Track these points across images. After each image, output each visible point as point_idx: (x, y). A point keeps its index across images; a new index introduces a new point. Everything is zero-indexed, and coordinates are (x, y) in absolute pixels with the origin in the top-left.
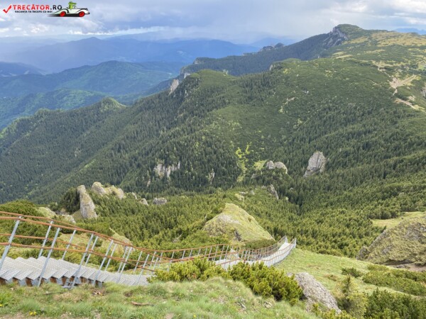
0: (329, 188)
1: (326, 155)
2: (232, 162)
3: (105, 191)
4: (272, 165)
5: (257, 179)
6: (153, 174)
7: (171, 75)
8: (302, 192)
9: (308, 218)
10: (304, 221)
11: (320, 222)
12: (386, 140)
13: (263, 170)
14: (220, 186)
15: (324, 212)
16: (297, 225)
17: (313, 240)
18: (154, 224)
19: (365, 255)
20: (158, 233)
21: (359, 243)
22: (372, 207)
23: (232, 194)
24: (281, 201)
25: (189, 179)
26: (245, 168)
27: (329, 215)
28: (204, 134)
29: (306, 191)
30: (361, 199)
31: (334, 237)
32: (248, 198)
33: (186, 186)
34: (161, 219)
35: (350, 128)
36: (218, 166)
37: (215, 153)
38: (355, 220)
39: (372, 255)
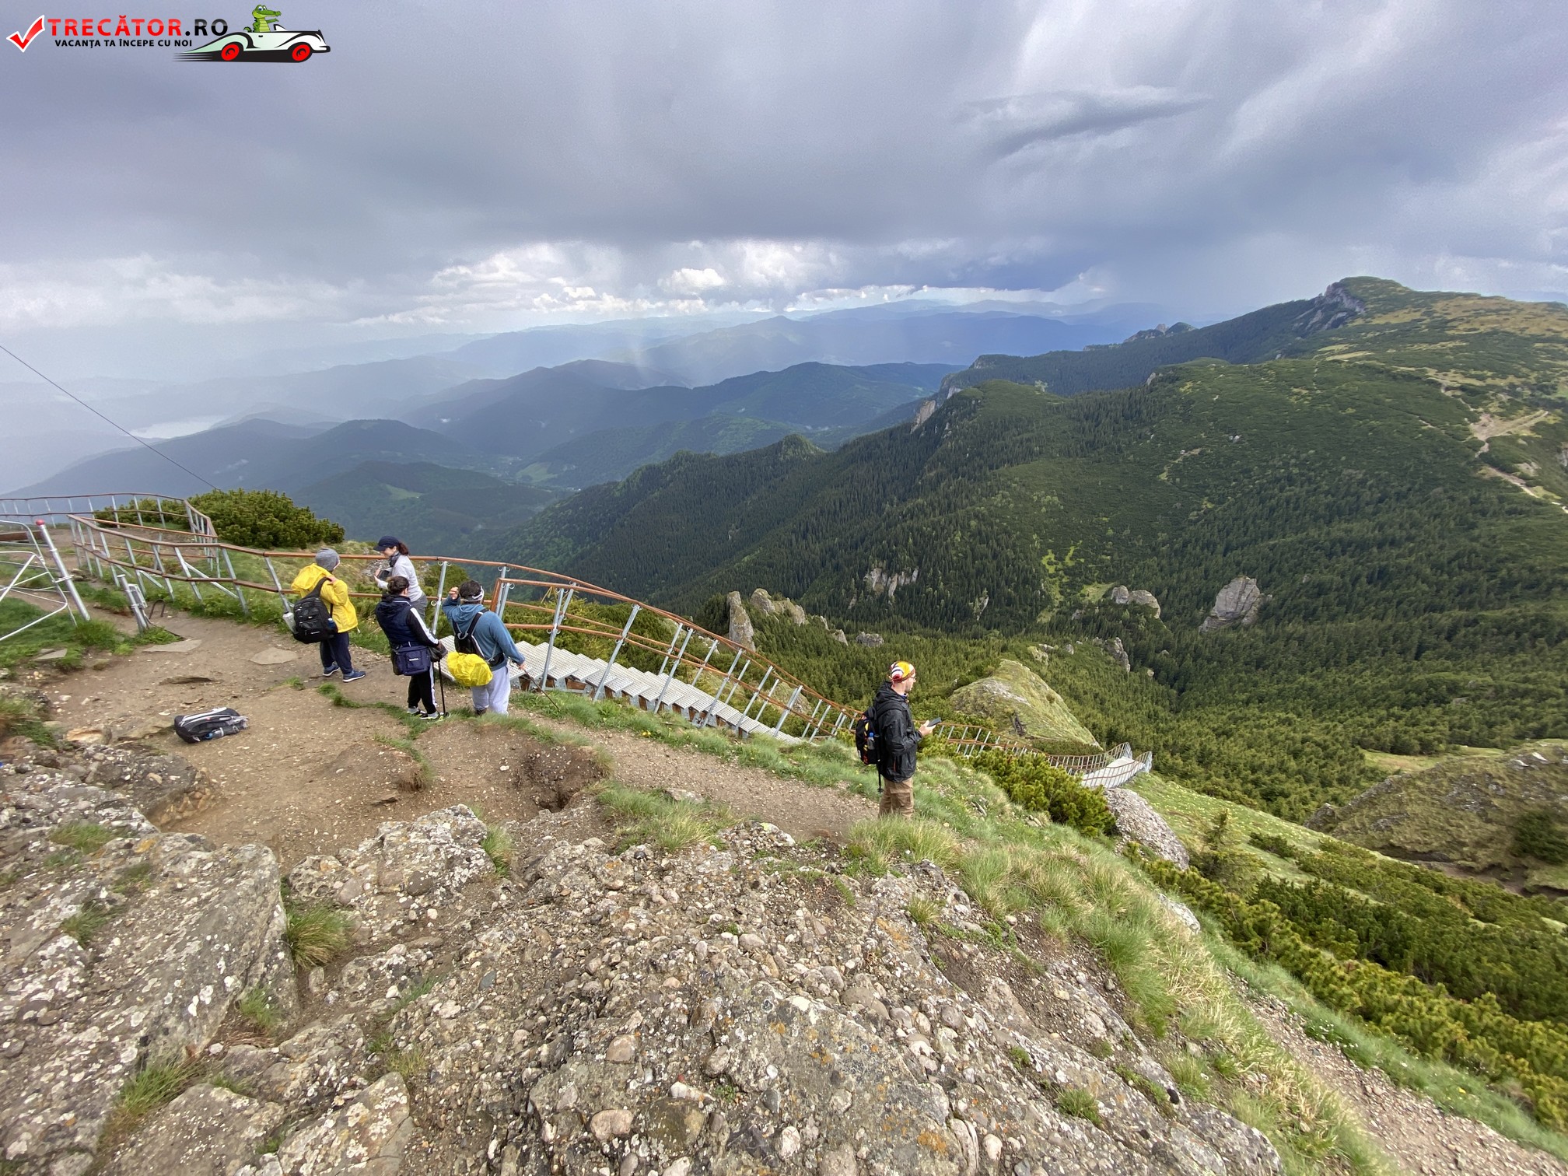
0: (1260, 664)
1: (1264, 586)
2: (1030, 580)
3: (774, 607)
4: (1124, 595)
5: (1085, 622)
6: (862, 586)
7: (920, 392)
8: (1189, 662)
9: (1194, 722)
10: (1184, 726)
11: (1224, 734)
12: (1437, 567)
13: (1100, 604)
14: (997, 627)
15: (1240, 715)
16: (1164, 732)
17: (1200, 770)
18: (854, 679)
19: (1326, 822)
20: (861, 697)
21: (1319, 796)
22: (1369, 721)
23: (1022, 646)
24: (1135, 676)
25: (932, 605)
26: (1058, 596)
27: (1251, 723)
28: (976, 516)
29: (1200, 661)
30: (1342, 699)
31: (1254, 771)
32: (1056, 660)
33: (924, 618)
34: (869, 674)
35: (1338, 530)
36: (998, 585)
37: (995, 557)
38: (1318, 745)
39: (1344, 826)
